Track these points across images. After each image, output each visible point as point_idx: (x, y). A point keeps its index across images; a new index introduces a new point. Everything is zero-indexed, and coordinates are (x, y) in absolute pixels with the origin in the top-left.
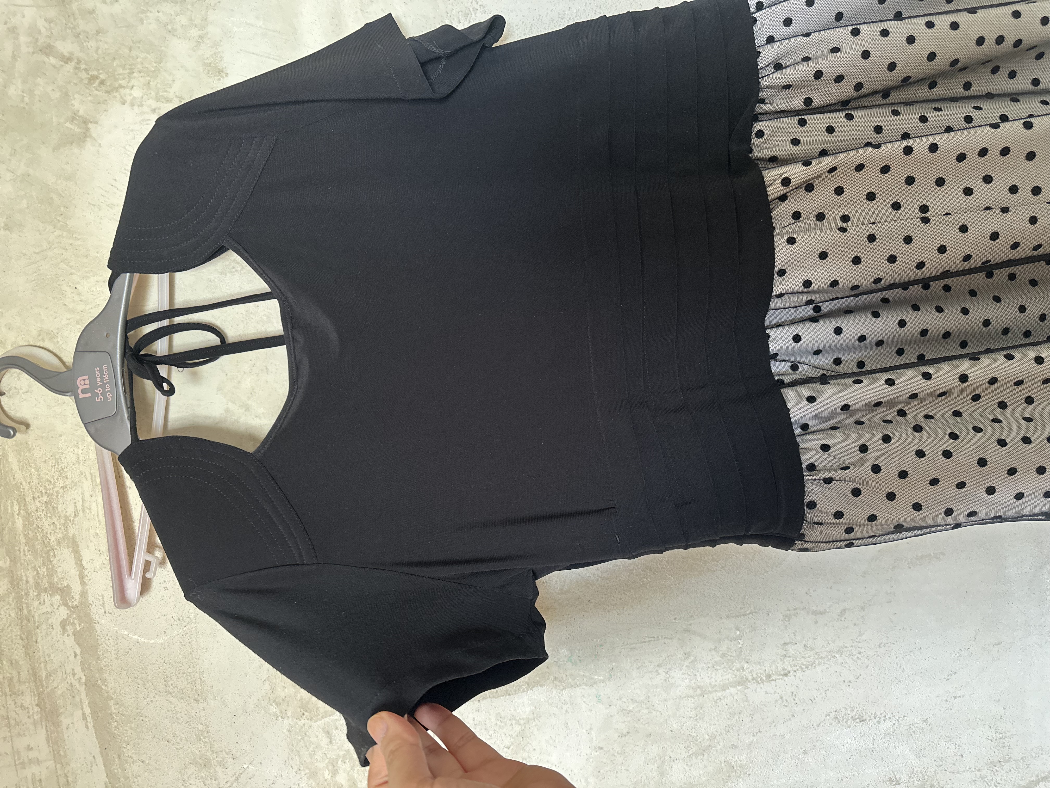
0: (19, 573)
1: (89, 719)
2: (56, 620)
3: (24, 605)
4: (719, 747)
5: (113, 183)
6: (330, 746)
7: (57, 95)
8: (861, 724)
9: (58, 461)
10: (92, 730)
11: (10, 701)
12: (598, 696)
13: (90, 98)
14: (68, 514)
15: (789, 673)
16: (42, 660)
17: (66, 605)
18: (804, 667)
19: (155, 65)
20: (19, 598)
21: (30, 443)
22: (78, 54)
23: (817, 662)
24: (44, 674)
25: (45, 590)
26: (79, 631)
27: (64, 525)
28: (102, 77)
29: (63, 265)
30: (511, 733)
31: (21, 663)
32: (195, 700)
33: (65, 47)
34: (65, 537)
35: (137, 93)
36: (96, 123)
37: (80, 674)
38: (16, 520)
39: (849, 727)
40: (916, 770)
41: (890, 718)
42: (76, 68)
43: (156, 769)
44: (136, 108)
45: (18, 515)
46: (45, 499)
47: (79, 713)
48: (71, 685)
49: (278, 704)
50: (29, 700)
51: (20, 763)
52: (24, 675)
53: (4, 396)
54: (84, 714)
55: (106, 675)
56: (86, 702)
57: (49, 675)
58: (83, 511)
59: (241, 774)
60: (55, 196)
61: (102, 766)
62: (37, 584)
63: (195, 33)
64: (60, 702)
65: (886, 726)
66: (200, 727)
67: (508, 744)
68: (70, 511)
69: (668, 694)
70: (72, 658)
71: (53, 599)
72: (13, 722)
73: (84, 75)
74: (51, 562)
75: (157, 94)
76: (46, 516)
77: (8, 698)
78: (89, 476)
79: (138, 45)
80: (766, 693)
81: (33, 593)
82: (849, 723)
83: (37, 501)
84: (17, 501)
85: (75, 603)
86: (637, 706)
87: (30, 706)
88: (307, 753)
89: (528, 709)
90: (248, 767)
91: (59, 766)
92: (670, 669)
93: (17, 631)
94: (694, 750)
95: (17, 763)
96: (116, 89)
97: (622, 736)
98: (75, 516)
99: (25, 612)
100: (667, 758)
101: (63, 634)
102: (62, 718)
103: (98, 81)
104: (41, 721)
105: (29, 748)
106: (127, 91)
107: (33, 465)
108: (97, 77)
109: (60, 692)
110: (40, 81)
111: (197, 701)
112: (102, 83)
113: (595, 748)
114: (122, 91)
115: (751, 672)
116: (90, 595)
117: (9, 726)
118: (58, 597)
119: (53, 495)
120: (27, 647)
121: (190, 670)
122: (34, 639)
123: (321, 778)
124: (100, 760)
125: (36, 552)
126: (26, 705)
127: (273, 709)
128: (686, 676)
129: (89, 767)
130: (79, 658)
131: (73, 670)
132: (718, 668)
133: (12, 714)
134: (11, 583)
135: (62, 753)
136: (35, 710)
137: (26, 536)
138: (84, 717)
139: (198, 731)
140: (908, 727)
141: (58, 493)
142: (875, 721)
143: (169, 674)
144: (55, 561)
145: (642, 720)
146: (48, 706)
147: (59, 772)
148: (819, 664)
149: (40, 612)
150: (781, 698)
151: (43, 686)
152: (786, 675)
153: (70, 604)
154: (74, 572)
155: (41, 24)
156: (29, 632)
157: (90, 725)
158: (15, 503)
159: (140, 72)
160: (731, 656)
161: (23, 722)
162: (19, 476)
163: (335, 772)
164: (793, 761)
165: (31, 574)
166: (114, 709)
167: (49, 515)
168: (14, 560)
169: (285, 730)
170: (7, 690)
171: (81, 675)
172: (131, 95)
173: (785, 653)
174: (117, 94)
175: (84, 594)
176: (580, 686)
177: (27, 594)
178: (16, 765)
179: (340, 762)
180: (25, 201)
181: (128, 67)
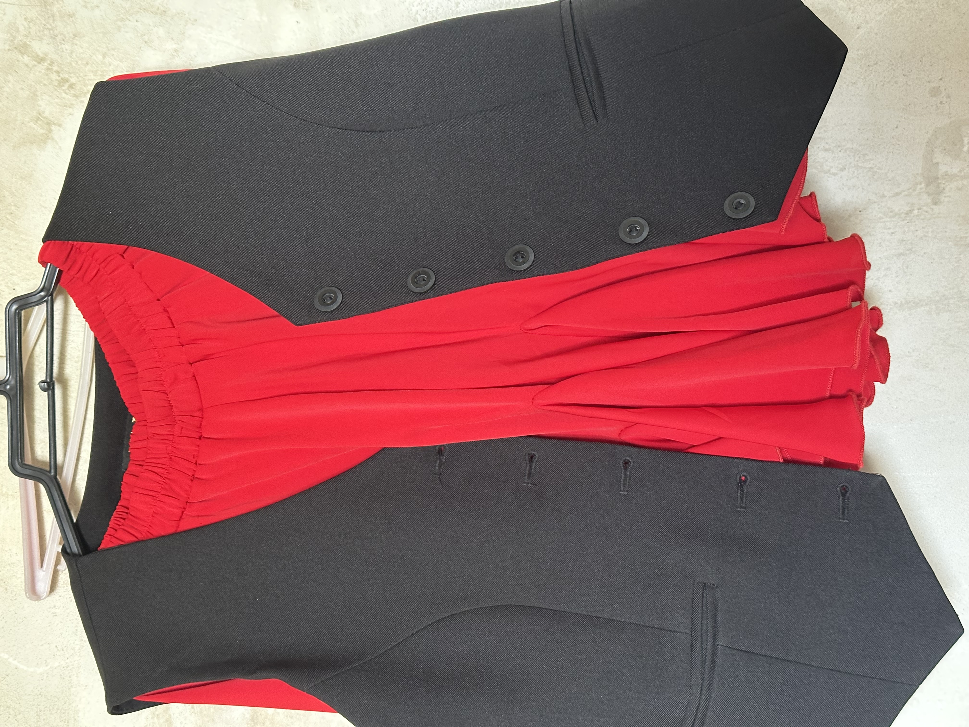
7: (25, 94)
13: (57, 100)
22: (52, 55)
28: (73, 80)
33: (40, 48)
36: (60, 125)
42: (48, 69)
60: (7, 194)
73: (54, 76)
108: (67, 81)
110: (10, 78)
121: (66, 707)
143: (43, 708)
155: (21, 22)
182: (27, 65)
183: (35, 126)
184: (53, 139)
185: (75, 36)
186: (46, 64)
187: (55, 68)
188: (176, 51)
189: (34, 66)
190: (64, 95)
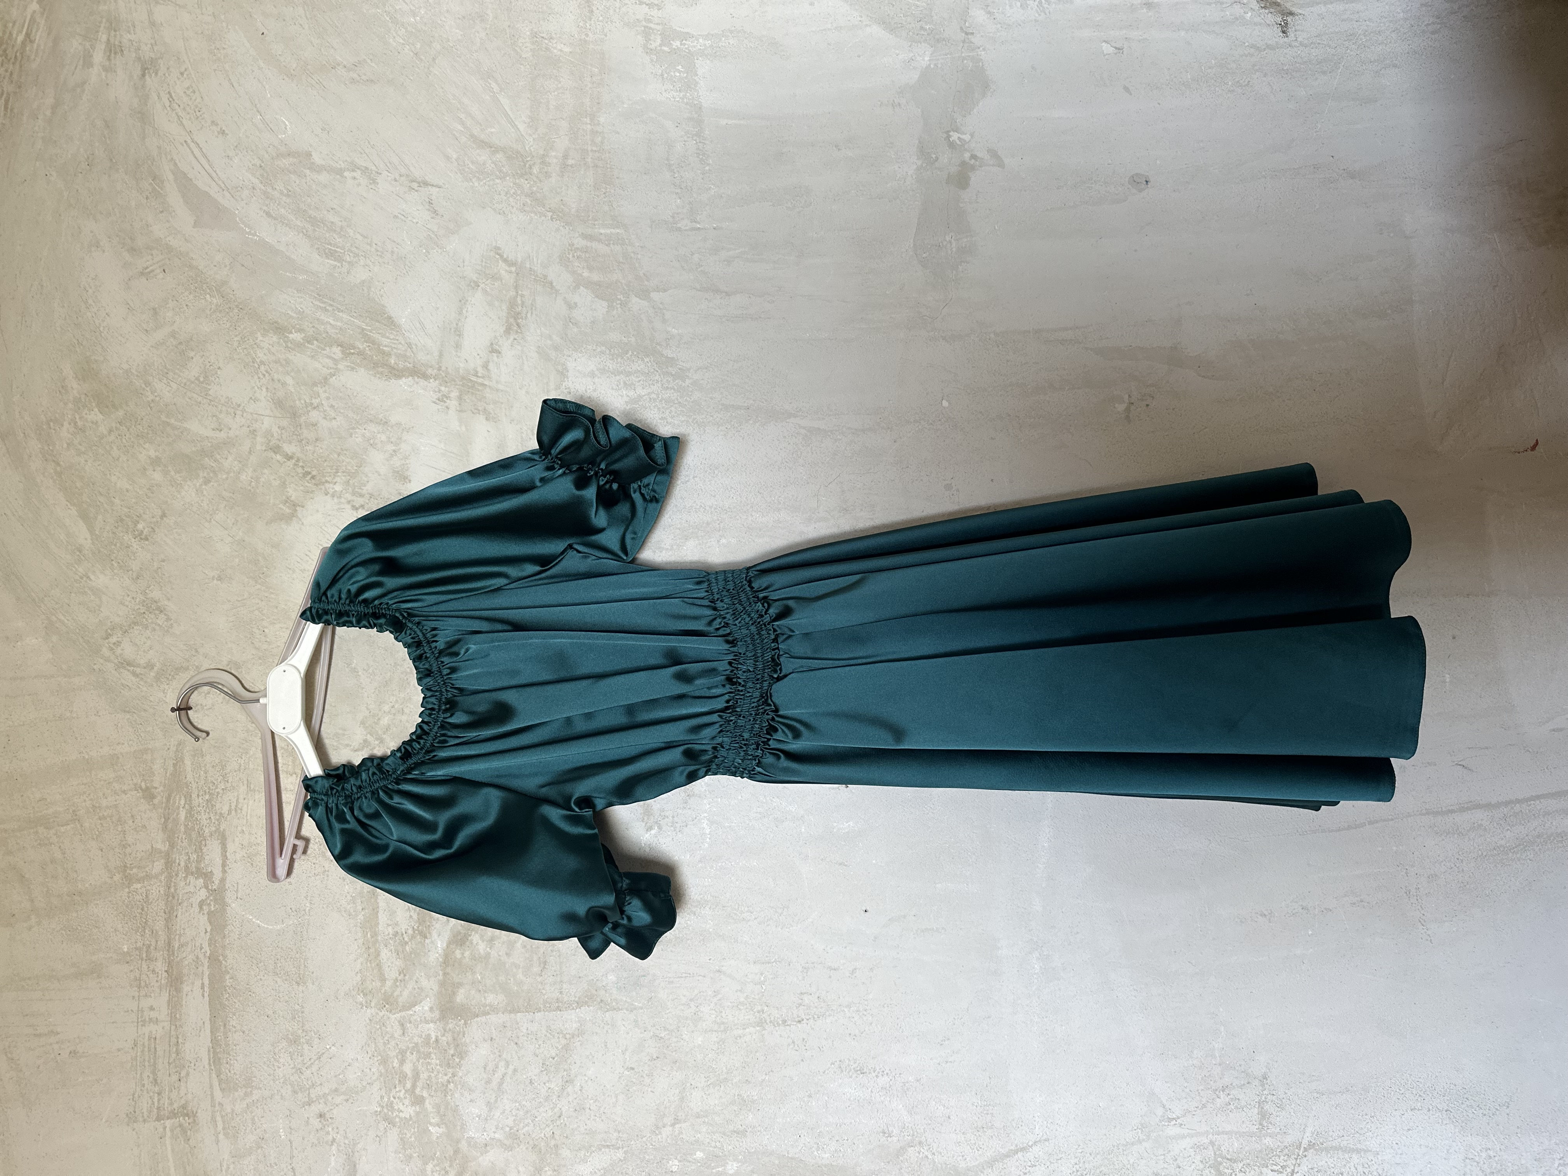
0: (174, 856)
1: (206, 989)
2: (196, 900)
3: (173, 884)
4: (735, 1080)
5: (308, 553)
6: (403, 1038)
7: (277, 483)
8: (862, 1075)
9: (223, 767)
10: (207, 998)
11: (144, 966)
12: (636, 1021)
13: (302, 488)
14: (223, 812)
15: (803, 1020)
16: (178, 932)
17: (207, 887)
18: (816, 1016)
19: (355, 468)
20: (170, 877)
21: (204, 750)
22: (299, 455)
23: (827, 1013)
24: (176, 946)
25: (192, 874)
26: (212, 912)
27: (218, 820)
28: (314, 473)
29: (257, 612)
30: (557, 1045)
31: (160, 933)
32: (296, 983)
33: (289, 449)
34: (217, 830)
35: (338, 488)
36: (303, 507)
37: (206, 948)
38: (181, 812)
39: (851, 1077)
40: (907, 1125)
41: (887, 1074)
42: (295, 465)
43: (254, 1040)
44: (336, 500)
45: (183, 808)
46: (207, 797)
47: (198, 983)
48: (197, 958)
49: (365, 995)
50: (160, 966)
51: (142, 1021)
52: (161, 944)
53: (191, 711)
54: (203, 984)
55: (227, 952)
56: (207, 973)
57: (182, 946)
58: (236, 810)
59: (323, 1053)
60: (260, 558)
61: (208, 1031)
62: (187, 867)
63: (390, 448)
64: (185, 971)
65: (883, 1081)
66: (297, 1007)
67: (554, 1055)
68: (225, 809)
69: (696, 1026)
70: (202, 934)
71: (197, 882)
72: (143, 984)
73: (300, 470)
74: (202, 850)
75: (353, 490)
76: (205, 811)
77: (144, 962)
78: (245, 782)
79: (345, 452)
80: (781, 1036)
81: (182, 875)
82: (851, 1074)
83: (200, 798)
84: (185, 797)
85: (214, 887)
86: (668, 1034)
87: (160, 972)
88: (382, 1041)
89: (575, 1025)
90: (330, 1048)
91: (173, 1027)
92: (701, 1004)
93: (162, 905)
94: (712, 1081)
95: (140, 1020)
96: (323, 483)
97: (652, 1059)
98: (228, 815)
99: (172, 890)
100: (688, 1085)
101: (200, 912)
102: (184, 986)
103: (310, 476)
104: (167, 986)
105: (152, 1008)
106: (331, 485)
107: (203, 769)
108: (310, 473)
109: (186, 963)
110: (266, 471)
111: (298, 984)
112: (313, 477)
113: (627, 1068)
114: (327, 485)
115: (769, 1015)
116: (228, 881)
117: (139, 987)
118: (202, 881)
119: (214, 794)
120: (168, 920)
121: (297, 956)
122: (175, 914)
123: (391, 1066)
124: (208, 1026)
125: (191, 840)
126: (157, 970)
127: (360, 998)
128: (714, 1012)
129: (198, 1032)
130: (208, 934)
131: (201, 944)
132: (742, 1008)
133: (144, 977)
134: (166, 863)
135: (178, 1016)
136: (163, 976)
137: (186, 826)
138: (203, 987)
139: (295, 1010)
140: (902, 1084)
141: (218, 793)
142: (874, 1075)
143: (279, 957)
144: (205, 849)
145: (670, 1048)
146: (175, 973)
147: (173, 1033)
148: (829, 1016)
149: (185, 891)
150: (793, 1042)
151: (174, 955)
152: (799, 1022)
153: (210, 888)
154: (219, 861)
155: (275, 430)
156: (172, 908)
157: (206, 995)
158: (183, 798)
159: (343, 472)
160: (754, 998)
161: (152, 984)
162: (190, 777)
163: (402, 1062)
164: (798, 1103)
165: (184, 858)
166: (228, 982)
167: (208, 811)
168: (172, 846)
169: (367, 1019)
170: (144, 955)
171: (208, 949)
172: (333, 488)
173: (800, 1001)
174: (323, 487)
175: (223, 880)
176: (621, 1010)
177: (177, 875)
178: (138, 1023)
179: (408, 1053)
180: (237, 560)
181: (335, 467)
182: (278, 461)
183: (284, 508)
184: (297, 517)
185: (317, 440)
186: (294, 461)
187: (301, 464)
188: (394, 451)
189: (285, 462)
190: (307, 484)
